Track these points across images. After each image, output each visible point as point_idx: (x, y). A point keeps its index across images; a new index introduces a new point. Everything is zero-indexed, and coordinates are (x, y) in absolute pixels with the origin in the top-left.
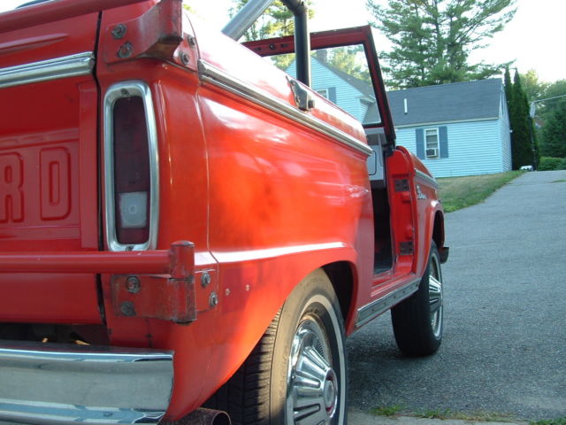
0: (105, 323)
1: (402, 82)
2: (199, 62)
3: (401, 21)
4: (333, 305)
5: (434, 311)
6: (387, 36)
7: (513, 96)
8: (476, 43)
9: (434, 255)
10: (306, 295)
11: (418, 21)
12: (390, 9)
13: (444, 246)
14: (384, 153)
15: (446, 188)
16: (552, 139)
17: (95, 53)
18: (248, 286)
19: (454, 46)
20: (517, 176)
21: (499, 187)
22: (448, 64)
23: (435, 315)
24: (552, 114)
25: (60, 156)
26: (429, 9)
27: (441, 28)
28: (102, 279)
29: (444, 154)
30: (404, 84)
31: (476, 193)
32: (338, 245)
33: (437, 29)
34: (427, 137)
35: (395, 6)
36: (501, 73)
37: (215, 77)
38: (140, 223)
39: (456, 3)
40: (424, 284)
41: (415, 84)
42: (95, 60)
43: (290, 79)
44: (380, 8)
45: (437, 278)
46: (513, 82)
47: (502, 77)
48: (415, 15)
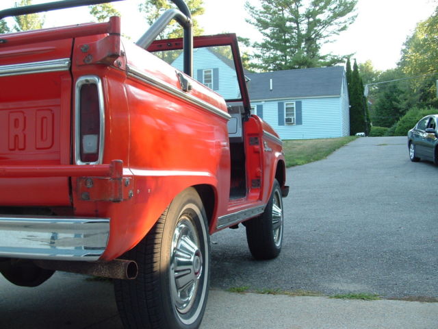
0: (72, 204)
1: (270, 66)
2: (126, 65)
3: (271, 19)
4: (201, 212)
5: (276, 229)
6: (260, 30)
7: (352, 79)
8: (326, 39)
9: (277, 190)
10: (183, 203)
11: (283, 20)
12: (263, 10)
13: (286, 185)
14: (243, 119)
15: (299, 147)
16: (382, 113)
17: (71, 59)
18: (149, 190)
19: (310, 40)
20: (353, 140)
21: (339, 148)
22: (305, 53)
23: (277, 231)
24: (382, 94)
25: (48, 114)
26: (292, 12)
27: (300, 26)
28: (72, 179)
29: (299, 121)
30: (271, 67)
31: (321, 152)
32: (206, 174)
33: (298, 27)
34: (287, 108)
35: (267, 8)
36: (344, 62)
37: (135, 73)
38: (93, 151)
39: (313, 7)
40: (268, 209)
41: (279, 67)
42: (71, 63)
43: (178, 72)
44: (255, 9)
45: (279, 207)
46: (352, 69)
47: (344, 65)
48: (281, 15)
